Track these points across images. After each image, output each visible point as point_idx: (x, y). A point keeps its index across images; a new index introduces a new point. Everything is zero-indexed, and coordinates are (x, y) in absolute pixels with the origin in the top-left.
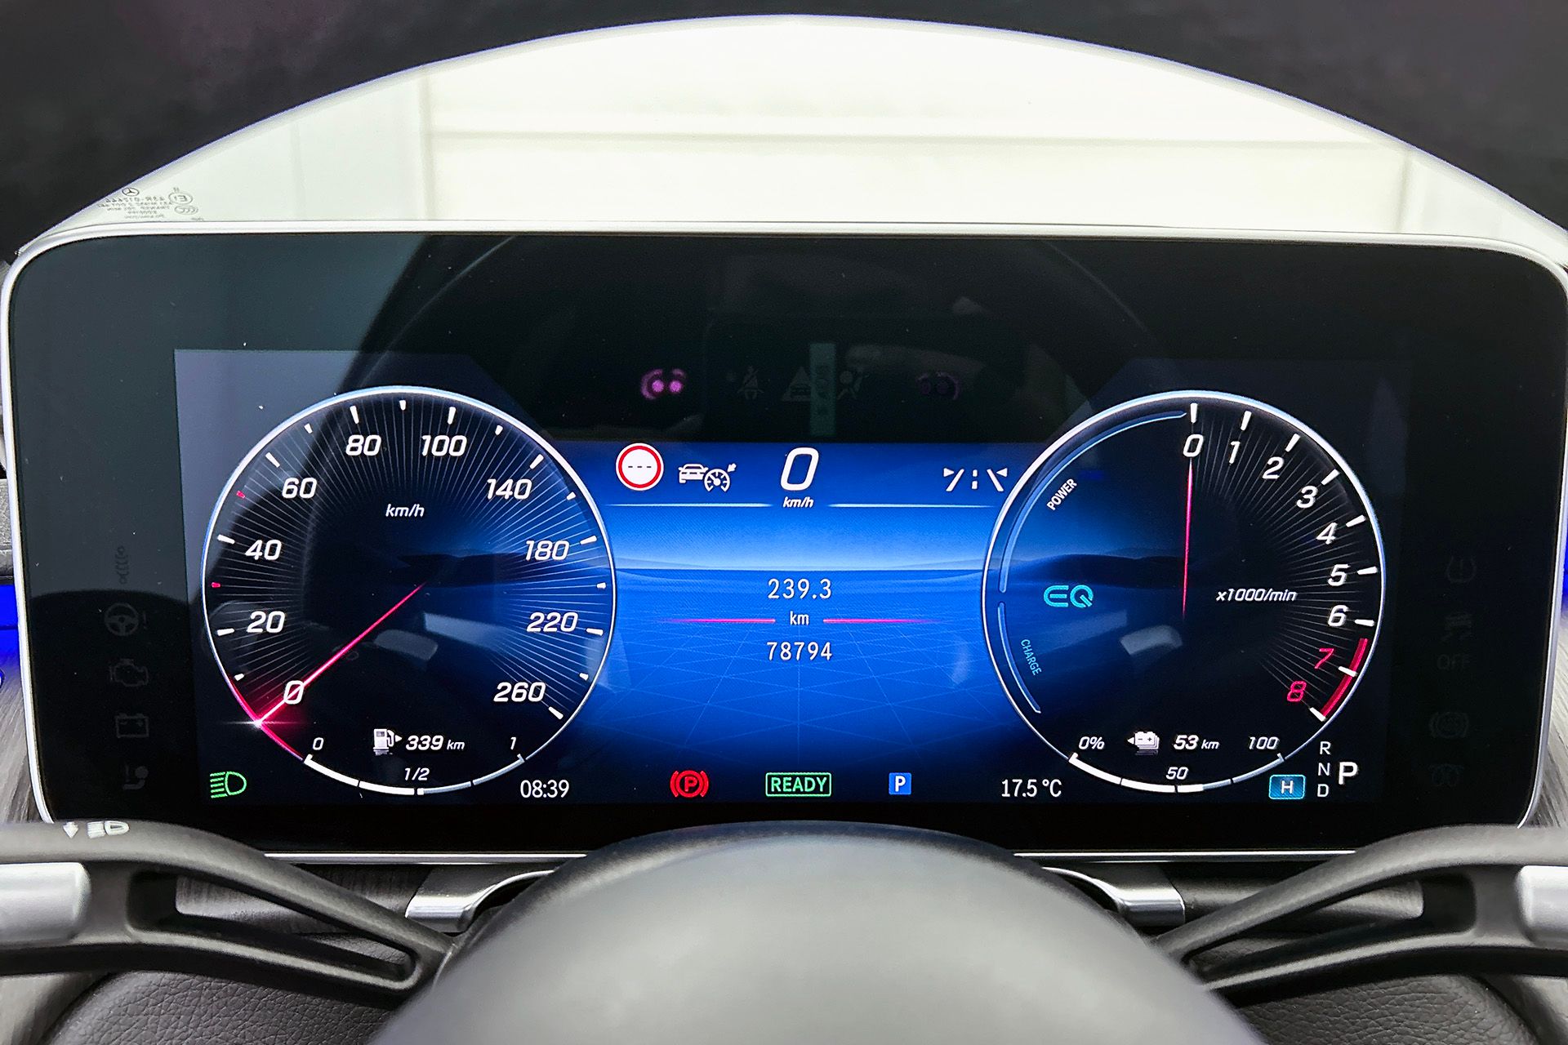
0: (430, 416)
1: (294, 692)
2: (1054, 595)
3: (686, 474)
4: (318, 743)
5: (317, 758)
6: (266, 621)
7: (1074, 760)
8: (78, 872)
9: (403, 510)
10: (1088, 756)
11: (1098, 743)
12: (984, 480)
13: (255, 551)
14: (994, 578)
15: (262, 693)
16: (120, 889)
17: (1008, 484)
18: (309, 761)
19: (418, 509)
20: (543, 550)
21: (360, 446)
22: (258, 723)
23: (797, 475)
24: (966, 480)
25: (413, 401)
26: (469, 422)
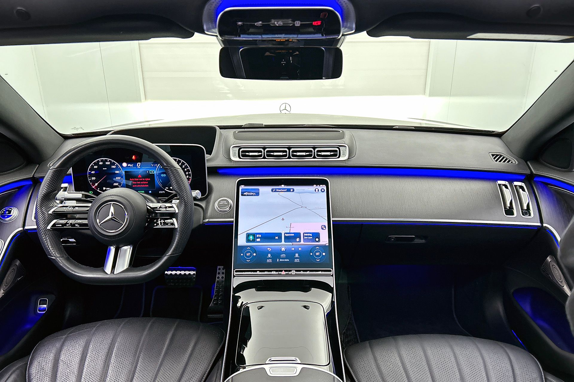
0: (106, 161)
1: (96, 184)
2: (162, 175)
3: (129, 165)
4: (99, 189)
5: (99, 190)
6: (94, 178)
7: (165, 190)
8: (81, 195)
9: (105, 169)
10: (167, 189)
11: (167, 188)
12: (155, 165)
13: (92, 172)
14: (157, 174)
15: (94, 185)
16: (84, 196)
17: (157, 166)
18: (98, 190)
19: (106, 169)
20: (117, 172)
21: (101, 163)
22: (93, 187)
23: (139, 165)
24: (153, 165)
25: (105, 160)
26: (110, 161)
